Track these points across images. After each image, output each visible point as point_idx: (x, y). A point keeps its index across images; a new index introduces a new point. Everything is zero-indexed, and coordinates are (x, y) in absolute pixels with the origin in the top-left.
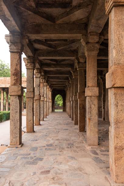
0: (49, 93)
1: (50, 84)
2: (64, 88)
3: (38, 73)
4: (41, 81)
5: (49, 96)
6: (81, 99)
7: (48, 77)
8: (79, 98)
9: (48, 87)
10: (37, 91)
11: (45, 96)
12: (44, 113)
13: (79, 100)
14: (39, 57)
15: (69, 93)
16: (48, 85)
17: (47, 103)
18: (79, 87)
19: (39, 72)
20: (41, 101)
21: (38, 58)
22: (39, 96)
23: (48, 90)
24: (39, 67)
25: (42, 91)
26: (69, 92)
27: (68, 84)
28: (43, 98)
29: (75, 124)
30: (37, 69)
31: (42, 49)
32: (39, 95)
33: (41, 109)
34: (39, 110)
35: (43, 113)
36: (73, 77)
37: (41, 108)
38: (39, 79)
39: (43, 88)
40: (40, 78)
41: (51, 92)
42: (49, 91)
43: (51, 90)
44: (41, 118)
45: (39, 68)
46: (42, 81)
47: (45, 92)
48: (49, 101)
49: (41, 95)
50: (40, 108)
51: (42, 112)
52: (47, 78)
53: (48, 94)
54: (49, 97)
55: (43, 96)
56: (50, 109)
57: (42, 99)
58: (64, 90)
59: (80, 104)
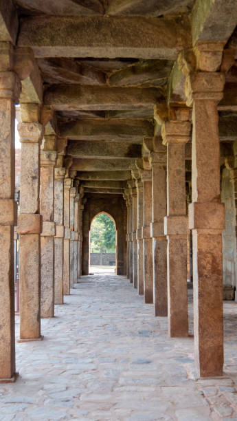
0: (72, 206)
1: (74, 174)
2: (123, 191)
3: (32, 125)
4: (44, 156)
5: (72, 218)
6: (206, 231)
7: (69, 142)
8: (196, 227)
9: (69, 182)
10: (29, 196)
11: (56, 217)
12: (56, 284)
13: (195, 233)
14: (35, 47)
15: (141, 209)
16: (69, 177)
17: (66, 243)
18: (198, 179)
19: (36, 117)
20: (42, 239)
21: (30, 50)
22: (34, 218)
23: (67, 194)
24: (37, 99)
25: (47, 197)
26: (141, 204)
27: (137, 175)
28: (51, 224)
29: (173, 335)
30: (30, 105)
31: (48, 11)
32: (37, 212)
33: (44, 272)
34: (36, 276)
35: (50, 286)
36: (164, 143)
37: (43, 267)
38: (36, 146)
39: (51, 185)
40: (40, 142)
41: (76, 205)
42: (72, 200)
43: (78, 198)
44: (45, 307)
45: (37, 104)
46: (49, 156)
47: (59, 204)
48: (73, 238)
49: (45, 214)
50: (40, 266)
51: (46, 282)
52: (67, 149)
53: (67, 209)
54: (72, 223)
55: (52, 220)
56: (75, 267)
57: (47, 228)
58: (120, 197)
59: (200, 252)
